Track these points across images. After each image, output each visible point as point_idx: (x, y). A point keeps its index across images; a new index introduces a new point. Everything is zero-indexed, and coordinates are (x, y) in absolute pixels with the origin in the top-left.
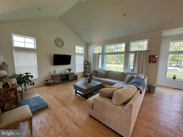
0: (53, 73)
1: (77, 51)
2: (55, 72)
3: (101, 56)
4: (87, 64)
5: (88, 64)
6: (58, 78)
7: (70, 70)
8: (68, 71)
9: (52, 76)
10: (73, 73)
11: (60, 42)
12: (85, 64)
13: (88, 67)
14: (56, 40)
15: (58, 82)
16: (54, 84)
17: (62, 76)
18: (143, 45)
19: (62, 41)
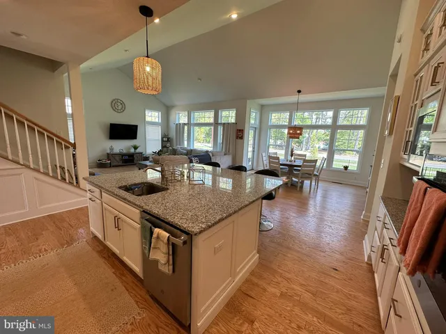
0: (109, 152)
1: (148, 119)
2: (112, 149)
3: (186, 127)
4: (166, 140)
5: (169, 140)
6: (117, 158)
7: (136, 148)
8: (132, 150)
9: (108, 154)
10: (142, 153)
11: (119, 104)
12: (163, 141)
13: (168, 145)
14: (112, 102)
15: (117, 164)
16: (111, 166)
17: (122, 156)
18: (229, 116)
19: (123, 103)
